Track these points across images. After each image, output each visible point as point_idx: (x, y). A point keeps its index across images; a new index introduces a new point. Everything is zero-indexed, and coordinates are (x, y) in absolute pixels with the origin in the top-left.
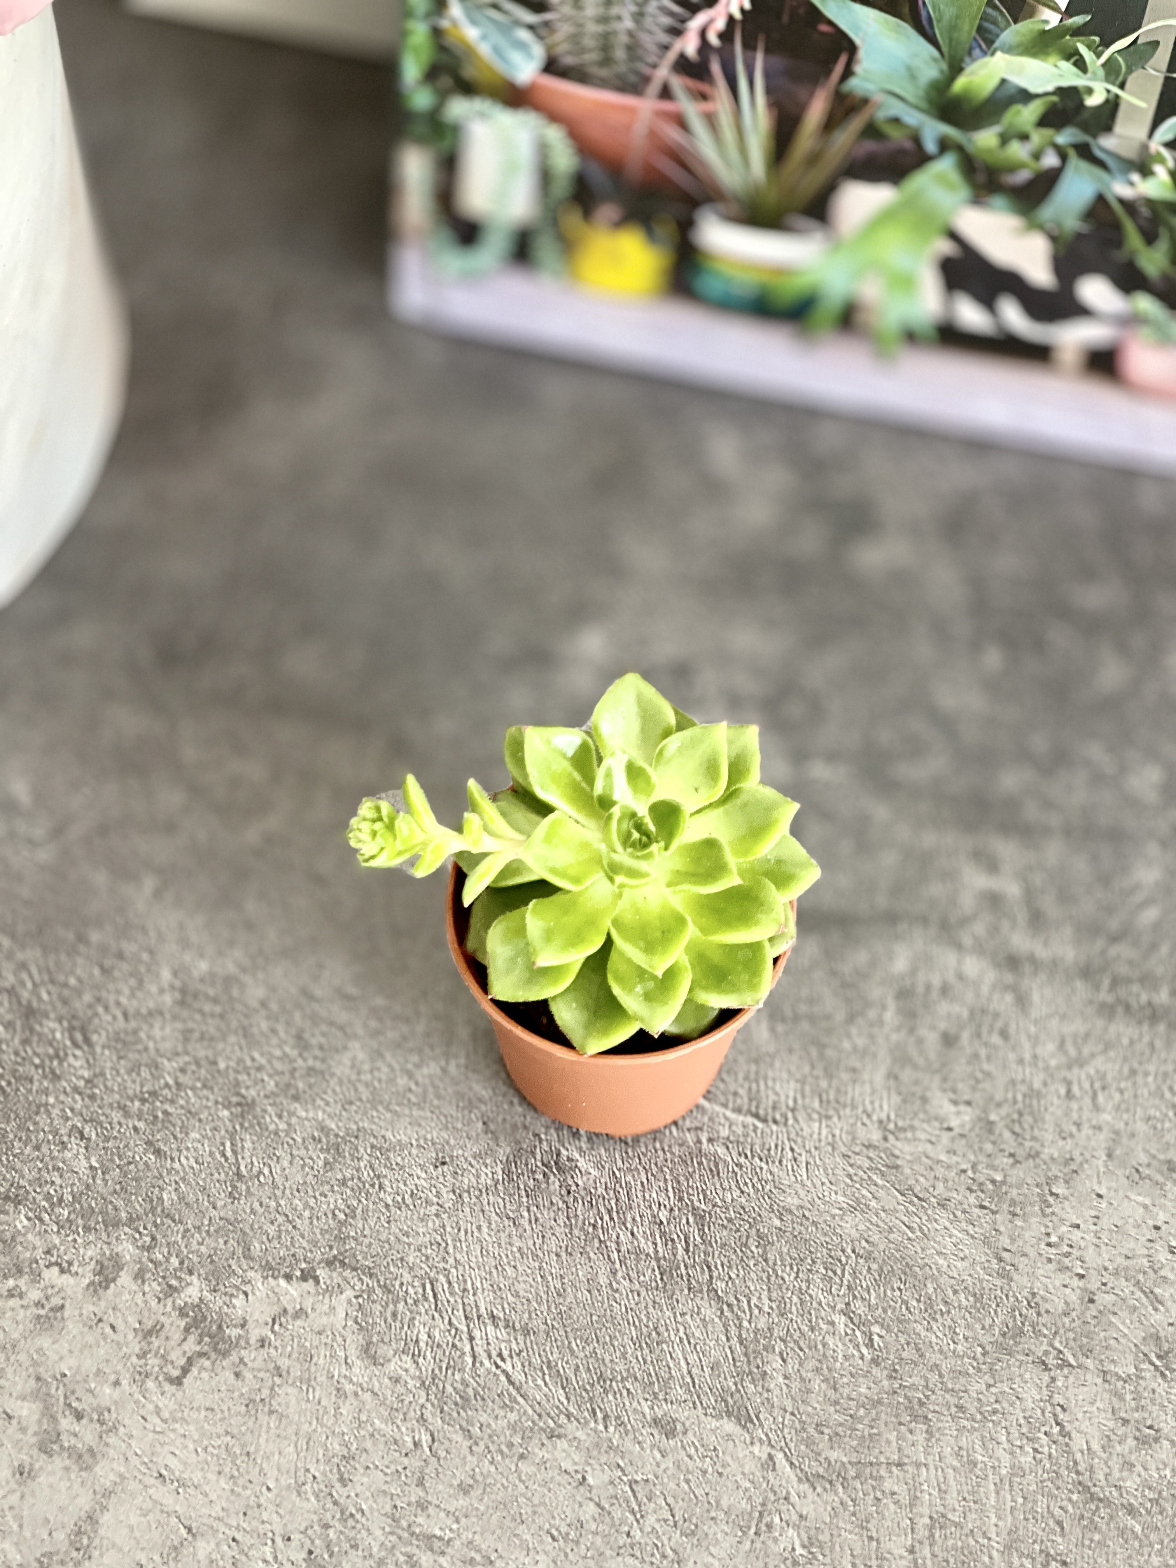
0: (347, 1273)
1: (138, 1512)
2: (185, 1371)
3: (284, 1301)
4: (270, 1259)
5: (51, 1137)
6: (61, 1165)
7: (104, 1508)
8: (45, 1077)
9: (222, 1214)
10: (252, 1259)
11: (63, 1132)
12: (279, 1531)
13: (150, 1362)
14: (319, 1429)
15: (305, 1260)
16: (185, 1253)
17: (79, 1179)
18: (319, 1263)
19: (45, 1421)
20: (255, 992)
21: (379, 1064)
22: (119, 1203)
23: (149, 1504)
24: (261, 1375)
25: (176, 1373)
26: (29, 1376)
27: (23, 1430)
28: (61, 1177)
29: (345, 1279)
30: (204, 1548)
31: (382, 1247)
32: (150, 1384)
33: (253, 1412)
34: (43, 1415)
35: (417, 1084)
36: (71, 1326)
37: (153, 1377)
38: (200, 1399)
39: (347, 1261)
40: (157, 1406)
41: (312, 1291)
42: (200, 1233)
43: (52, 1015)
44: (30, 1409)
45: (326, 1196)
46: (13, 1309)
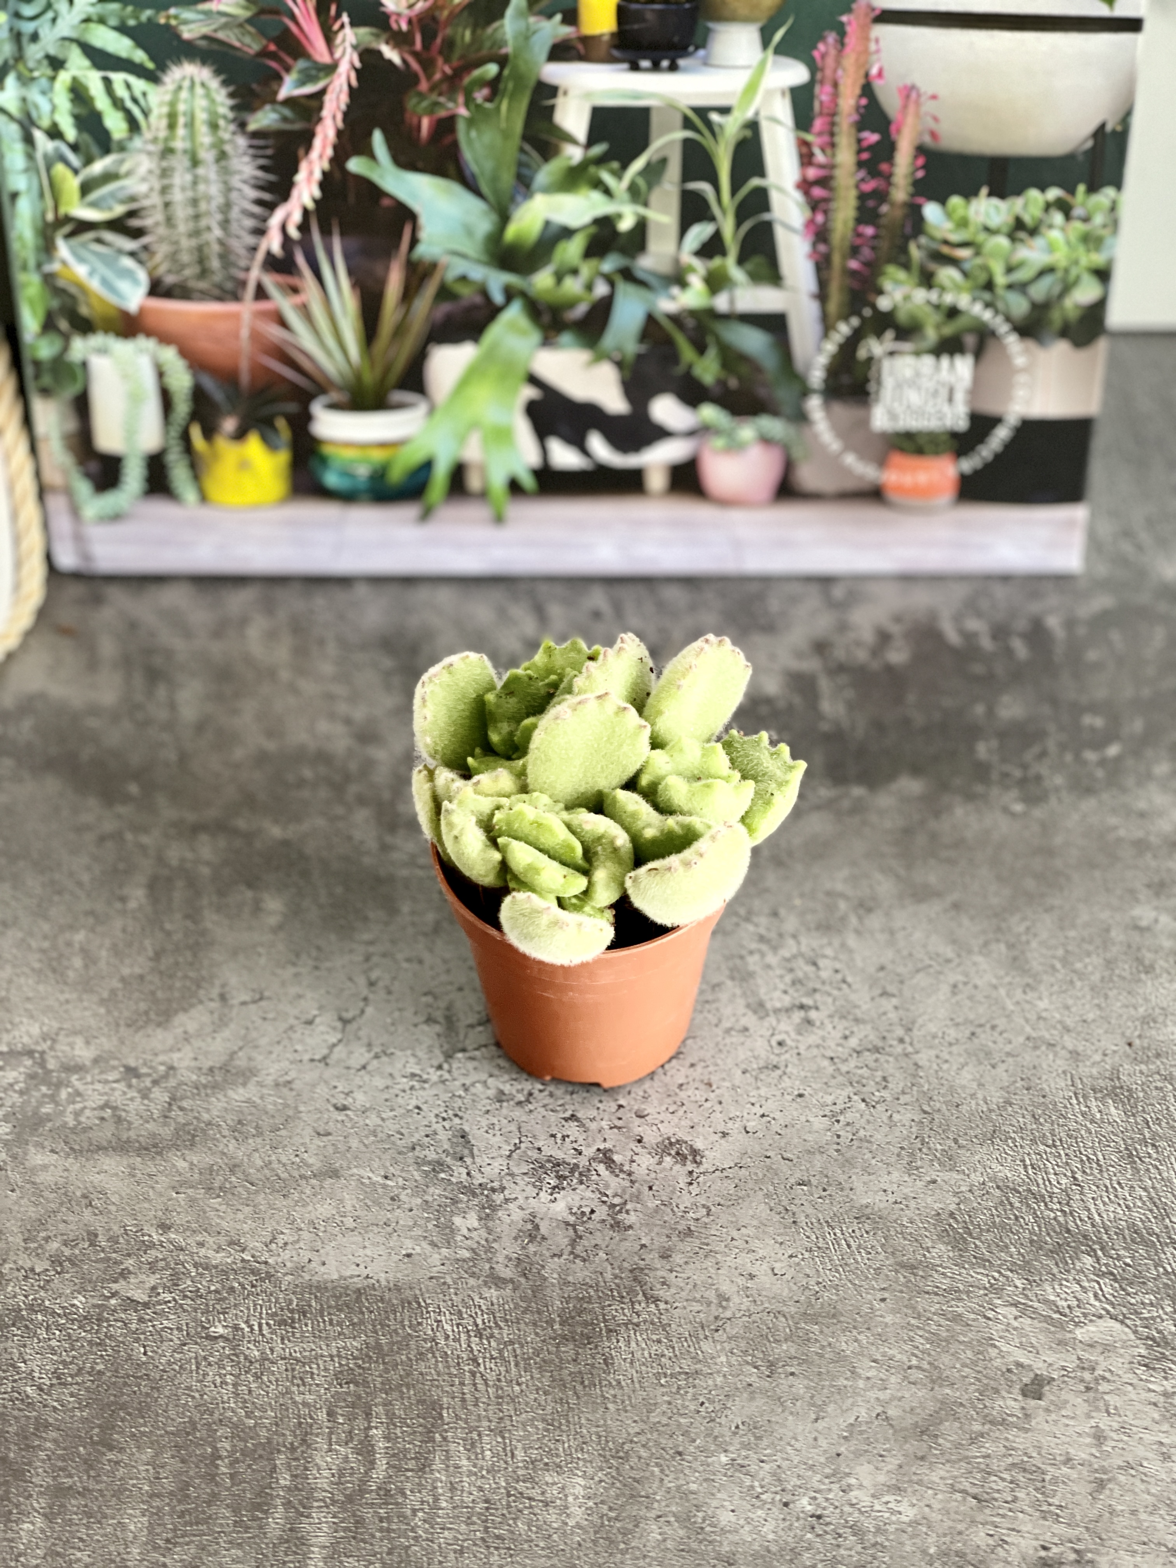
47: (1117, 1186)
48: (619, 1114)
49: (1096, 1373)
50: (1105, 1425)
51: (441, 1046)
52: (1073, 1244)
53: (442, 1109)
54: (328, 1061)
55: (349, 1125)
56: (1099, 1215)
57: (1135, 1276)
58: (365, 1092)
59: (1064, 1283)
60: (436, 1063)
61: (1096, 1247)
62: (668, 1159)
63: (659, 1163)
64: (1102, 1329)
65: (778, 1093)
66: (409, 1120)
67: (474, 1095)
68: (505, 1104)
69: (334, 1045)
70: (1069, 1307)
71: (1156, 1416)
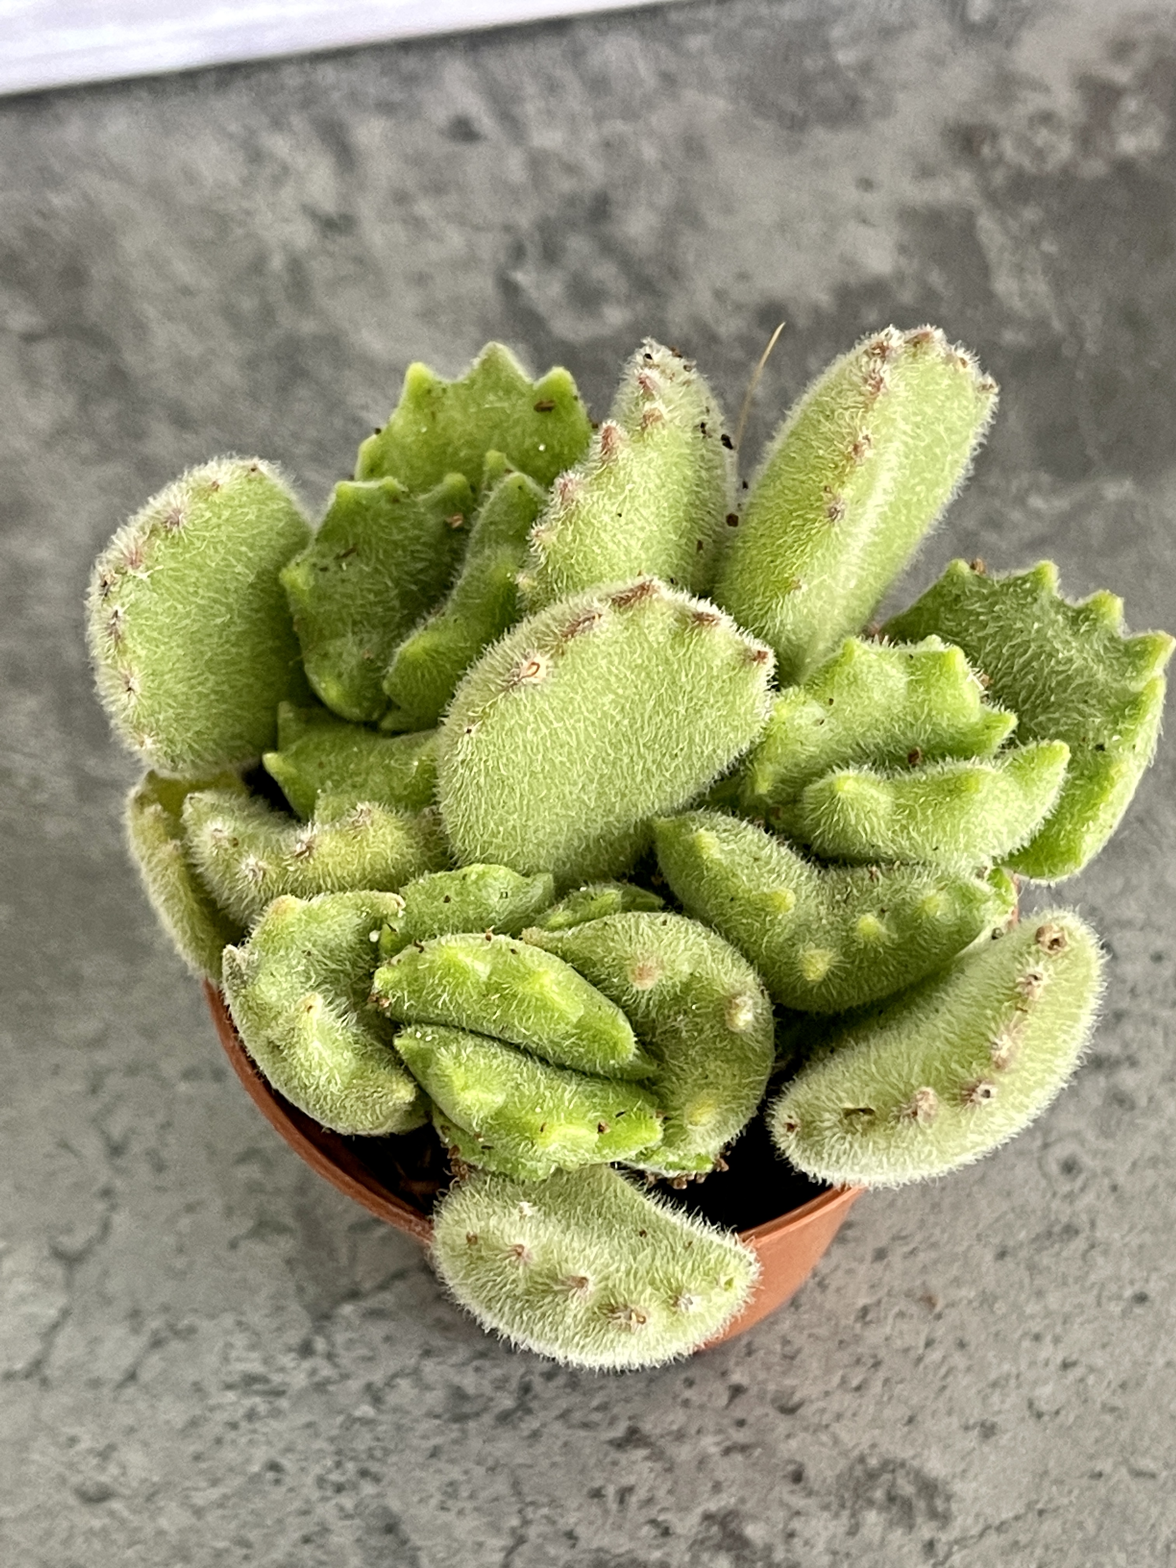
48: (738, 1413)
51: (301, 1290)
53: (329, 1463)
54: (48, 1372)
55: (121, 1538)
58: (146, 1444)
60: (294, 1337)
62: (872, 1518)
63: (853, 1531)
65: (1090, 1299)
66: (258, 1503)
67: (396, 1410)
68: (472, 1425)
69: (55, 1327)
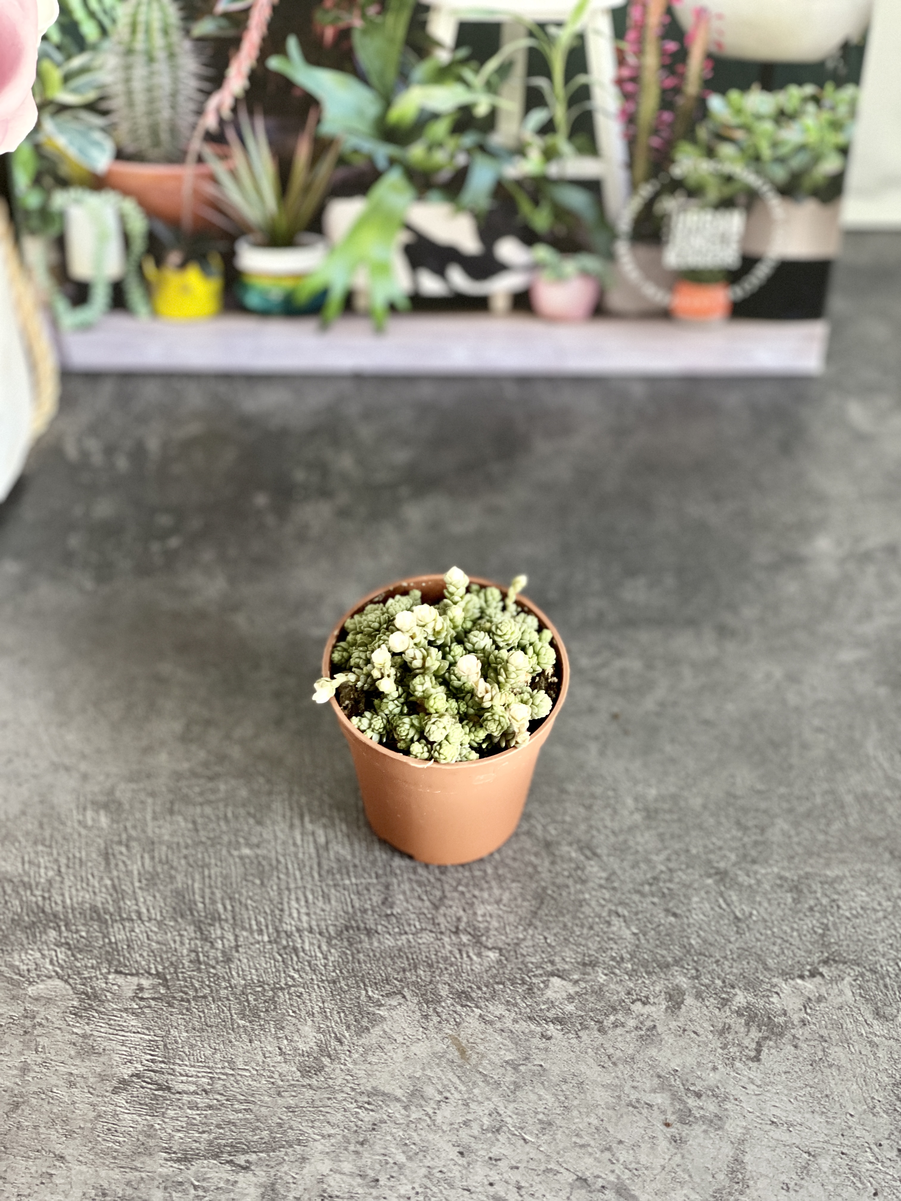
0: (841, 966)
1: (769, 1149)
2: (759, 1051)
3: (806, 993)
4: (784, 968)
5: (597, 920)
6: (612, 936)
7: (744, 1152)
8: (576, 882)
9: (737, 945)
10: (772, 970)
11: (604, 914)
12: (871, 1141)
13: (731, 1050)
14: (868, 1070)
15: (808, 963)
16: (723, 975)
17: (629, 943)
18: (819, 963)
19: (676, 1103)
20: (696, 802)
21: (801, 829)
22: (664, 952)
23: (773, 1143)
24: (812, 1043)
25: (753, 1054)
26: (652, 1076)
27: (663, 1112)
28: (616, 943)
29: (841, 971)
30: (825, 1163)
31: (858, 945)
32: (738, 1064)
33: (818, 1068)
34: (673, 1099)
35: (832, 836)
36: (666, 1038)
37: (738, 1060)
38: (777, 1068)
39: (837, 958)
40: (749, 1078)
41: (822, 982)
42: (727, 960)
43: (564, 842)
44: (662, 1097)
45: (803, 920)
46: (621, 1035)
47: (90, 877)
49: (35, 1021)
50: (32, 1060)
52: (44, 922)
56: (71, 899)
57: (86, 946)
59: (30, 952)
61: (62, 924)
64: (49, 987)
70: (28, 970)
71: (73, 1053)
